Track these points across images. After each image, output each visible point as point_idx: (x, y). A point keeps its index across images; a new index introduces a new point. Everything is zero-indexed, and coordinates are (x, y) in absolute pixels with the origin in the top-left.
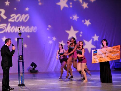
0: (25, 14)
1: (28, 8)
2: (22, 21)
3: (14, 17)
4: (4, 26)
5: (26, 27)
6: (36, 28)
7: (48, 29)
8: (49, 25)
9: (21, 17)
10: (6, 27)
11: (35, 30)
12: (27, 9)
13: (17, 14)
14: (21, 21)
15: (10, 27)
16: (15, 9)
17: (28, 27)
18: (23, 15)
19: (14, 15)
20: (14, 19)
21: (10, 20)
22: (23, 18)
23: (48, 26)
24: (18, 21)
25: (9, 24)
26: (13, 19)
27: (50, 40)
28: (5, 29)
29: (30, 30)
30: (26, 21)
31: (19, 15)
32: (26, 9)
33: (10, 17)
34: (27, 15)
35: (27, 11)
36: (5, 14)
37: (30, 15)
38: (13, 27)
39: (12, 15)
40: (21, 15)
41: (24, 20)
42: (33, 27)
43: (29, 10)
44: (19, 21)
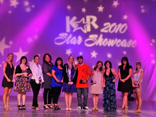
0: (123, 23)
1: (127, 16)
2: (118, 32)
3: (108, 27)
4: (95, 37)
5: (122, 40)
6: (135, 42)
7: (151, 44)
8: (153, 39)
9: (117, 27)
10: (97, 39)
11: (134, 45)
12: (125, 17)
13: (111, 23)
14: (116, 32)
15: (102, 39)
16: (110, 16)
17: (125, 40)
18: (120, 25)
19: (108, 24)
20: (108, 29)
21: (102, 30)
22: (120, 28)
23: (152, 41)
24: (112, 32)
25: (101, 36)
26: (106, 29)
27: (153, 59)
28: (95, 40)
29: (128, 44)
30: (123, 32)
31: (114, 24)
32: (123, 17)
33: (103, 27)
34: (125, 25)
35: (125, 19)
36: (97, 23)
37: (128, 25)
38: (106, 39)
39: (105, 24)
40: (117, 24)
41: (120, 31)
42: (131, 41)
43: (127, 18)
44: (114, 32)
